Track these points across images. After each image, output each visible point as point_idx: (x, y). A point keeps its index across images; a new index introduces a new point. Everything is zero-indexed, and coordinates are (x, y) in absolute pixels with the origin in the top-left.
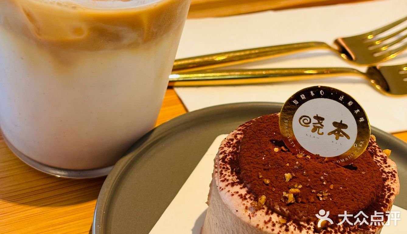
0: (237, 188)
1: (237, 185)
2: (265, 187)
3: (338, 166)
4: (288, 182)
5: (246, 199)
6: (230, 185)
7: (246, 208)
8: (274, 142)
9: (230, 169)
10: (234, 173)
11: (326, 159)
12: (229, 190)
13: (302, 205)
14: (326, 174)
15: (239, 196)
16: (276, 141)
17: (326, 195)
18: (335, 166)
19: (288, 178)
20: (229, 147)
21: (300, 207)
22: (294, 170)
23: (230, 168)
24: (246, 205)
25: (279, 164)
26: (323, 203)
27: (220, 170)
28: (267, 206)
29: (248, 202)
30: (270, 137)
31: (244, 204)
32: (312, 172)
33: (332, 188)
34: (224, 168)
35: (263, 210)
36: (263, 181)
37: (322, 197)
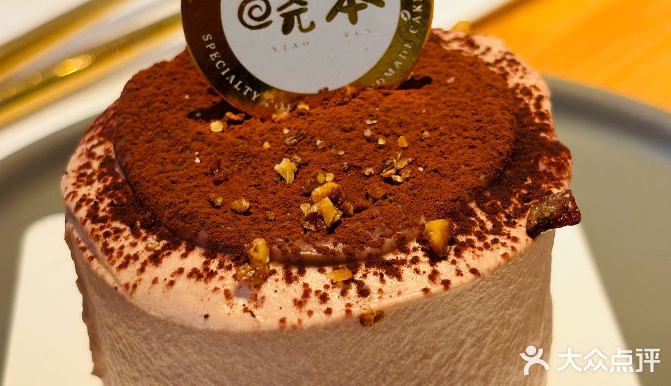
0: (173, 261)
1: (169, 254)
2: (246, 219)
3: (386, 91)
4: (293, 182)
5: (212, 274)
6: (149, 264)
7: (227, 295)
8: (198, 115)
9: (125, 229)
10: (142, 231)
11: (349, 91)
12: (153, 278)
13: (364, 214)
14: (372, 120)
15: (190, 276)
16: (201, 110)
17: (403, 166)
18: (380, 95)
19: (288, 174)
20: (90, 183)
21: (363, 222)
22: (289, 149)
23: (122, 226)
24: (222, 289)
25: (245, 155)
26: (409, 184)
27: (99, 246)
28: (279, 262)
29: (222, 278)
30: (181, 109)
31: (216, 289)
32: (337, 133)
33: (406, 146)
34: (107, 235)
35: (273, 277)
36: (233, 210)
37: (398, 173)
